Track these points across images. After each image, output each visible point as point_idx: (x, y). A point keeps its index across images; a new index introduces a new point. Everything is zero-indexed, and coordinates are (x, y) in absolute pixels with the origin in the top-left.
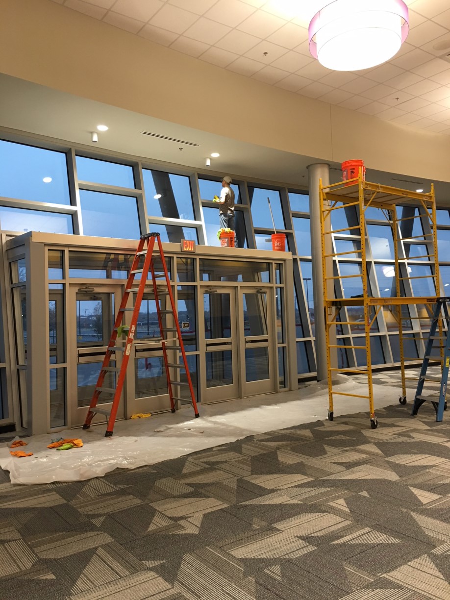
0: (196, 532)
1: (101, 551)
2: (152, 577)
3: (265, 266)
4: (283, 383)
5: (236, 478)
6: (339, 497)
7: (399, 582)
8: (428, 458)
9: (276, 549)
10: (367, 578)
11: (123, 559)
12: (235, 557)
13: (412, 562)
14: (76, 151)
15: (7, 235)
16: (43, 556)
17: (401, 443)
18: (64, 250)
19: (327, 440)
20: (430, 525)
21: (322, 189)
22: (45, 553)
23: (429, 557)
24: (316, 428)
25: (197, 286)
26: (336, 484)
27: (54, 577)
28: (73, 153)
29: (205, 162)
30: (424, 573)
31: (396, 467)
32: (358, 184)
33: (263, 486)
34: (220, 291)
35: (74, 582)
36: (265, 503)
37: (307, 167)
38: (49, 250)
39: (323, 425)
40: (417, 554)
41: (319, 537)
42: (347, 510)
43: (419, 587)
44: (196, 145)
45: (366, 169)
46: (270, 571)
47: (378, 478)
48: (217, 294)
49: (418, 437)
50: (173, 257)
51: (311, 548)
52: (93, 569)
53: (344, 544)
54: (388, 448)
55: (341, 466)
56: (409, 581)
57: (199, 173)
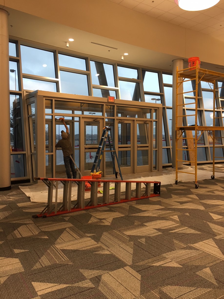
0: (109, 224)
1: (67, 229)
2: (89, 240)
3: (149, 110)
4: (155, 168)
5: (129, 205)
6: (175, 215)
7: (197, 248)
8: (220, 202)
9: (144, 232)
10: (183, 245)
11: (77, 232)
12: (125, 234)
13: (205, 241)
14: (58, 51)
15: (26, 92)
16: (43, 230)
17: (208, 195)
18: (53, 100)
19: (173, 192)
20: (215, 228)
21: (178, 72)
22: (44, 229)
23: (213, 239)
24: (168, 187)
25: (115, 119)
26: (175, 210)
27: (48, 238)
28: (57, 52)
29: (121, 58)
30: (209, 245)
31: (204, 205)
32: (196, 70)
33: (141, 209)
34: (126, 122)
35: (56, 239)
36: (141, 215)
37: (172, 61)
38: (45, 99)
39: (172, 186)
40: (207, 238)
41: (164, 230)
42: (178, 220)
43: (206, 250)
44: (117, 49)
45: (201, 62)
46: (140, 240)
47: (195, 208)
48: (125, 123)
49: (217, 193)
50: (104, 105)
51: (160, 233)
52: (64, 236)
53: (175, 232)
54: (201, 197)
55: (178, 203)
56: (202, 248)
57: (118, 63)
